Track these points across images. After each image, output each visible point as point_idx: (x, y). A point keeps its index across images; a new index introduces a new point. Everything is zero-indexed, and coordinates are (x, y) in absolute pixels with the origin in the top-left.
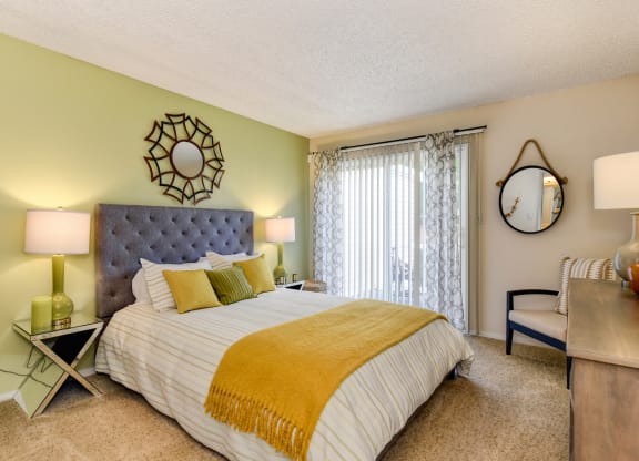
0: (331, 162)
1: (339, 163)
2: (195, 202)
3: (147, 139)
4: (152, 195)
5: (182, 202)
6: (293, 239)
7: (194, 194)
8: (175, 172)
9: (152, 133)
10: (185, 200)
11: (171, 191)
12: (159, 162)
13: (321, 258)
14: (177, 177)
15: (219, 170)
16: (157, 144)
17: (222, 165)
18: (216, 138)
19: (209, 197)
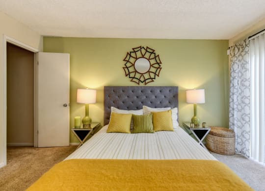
0: (241, 50)
1: (247, 49)
2: (146, 84)
3: (124, 60)
4: (126, 82)
5: (139, 84)
6: (204, 102)
7: (145, 80)
8: (136, 72)
9: (126, 57)
11: (134, 80)
12: (129, 68)
13: (233, 115)
14: (137, 73)
15: (159, 68)
16: (128, 61)
17: (160, 66)
18: (157, 53)
19: (153, 81)
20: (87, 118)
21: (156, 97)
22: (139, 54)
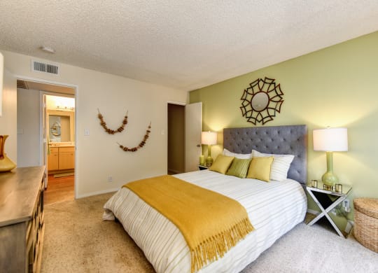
2: (263, 124)
3: (241, 99)
4: (244, 123)
5: (255, 124)
7: (263, 119)
8: (253, 110)
9: (243, 95)
10: (257, 123)
11: (251, 120)
12: (246, 107)
15: (280, 101)
16: (245, 100)
17: (282, 98)
18: (277, 83)
19: (272, 119)
20: (209, 157)
21: (273, 140)
22: (256, 89)
